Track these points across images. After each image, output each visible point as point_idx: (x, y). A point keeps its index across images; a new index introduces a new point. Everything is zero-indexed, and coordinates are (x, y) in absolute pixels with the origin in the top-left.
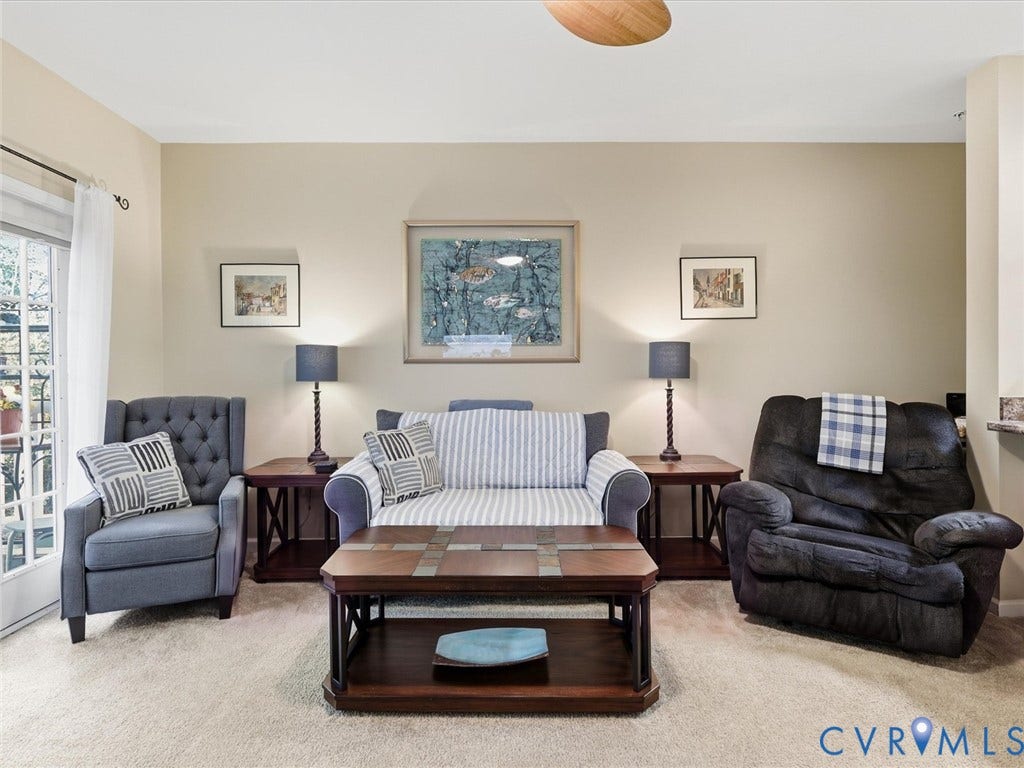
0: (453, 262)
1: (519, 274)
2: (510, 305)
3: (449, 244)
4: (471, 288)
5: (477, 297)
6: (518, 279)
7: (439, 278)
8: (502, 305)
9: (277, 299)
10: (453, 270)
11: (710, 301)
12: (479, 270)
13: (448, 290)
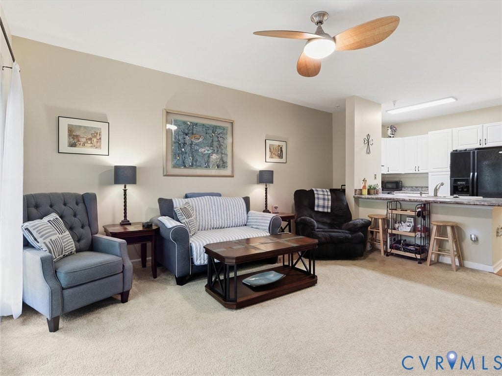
0: (186, 131)
1: (213, 140)
2: (209, 152)
3: (185, 123)
4: (194, 143)
5: (196, 147)
6: (212, 141)
7: (181, 138)
8: (206, 152)
9: (95, 140)
10: (186, 135)
11: (274, 156)
12: (198, 136)
13: (185, 144)
